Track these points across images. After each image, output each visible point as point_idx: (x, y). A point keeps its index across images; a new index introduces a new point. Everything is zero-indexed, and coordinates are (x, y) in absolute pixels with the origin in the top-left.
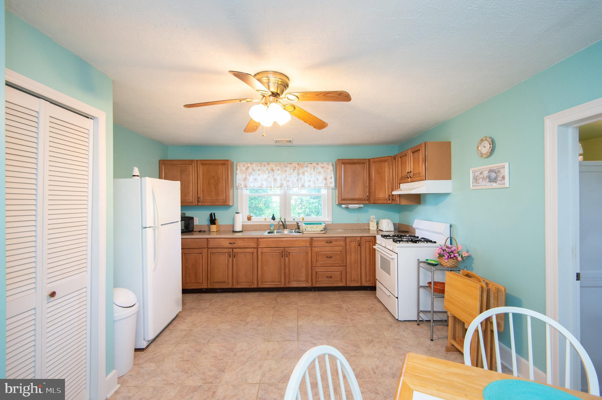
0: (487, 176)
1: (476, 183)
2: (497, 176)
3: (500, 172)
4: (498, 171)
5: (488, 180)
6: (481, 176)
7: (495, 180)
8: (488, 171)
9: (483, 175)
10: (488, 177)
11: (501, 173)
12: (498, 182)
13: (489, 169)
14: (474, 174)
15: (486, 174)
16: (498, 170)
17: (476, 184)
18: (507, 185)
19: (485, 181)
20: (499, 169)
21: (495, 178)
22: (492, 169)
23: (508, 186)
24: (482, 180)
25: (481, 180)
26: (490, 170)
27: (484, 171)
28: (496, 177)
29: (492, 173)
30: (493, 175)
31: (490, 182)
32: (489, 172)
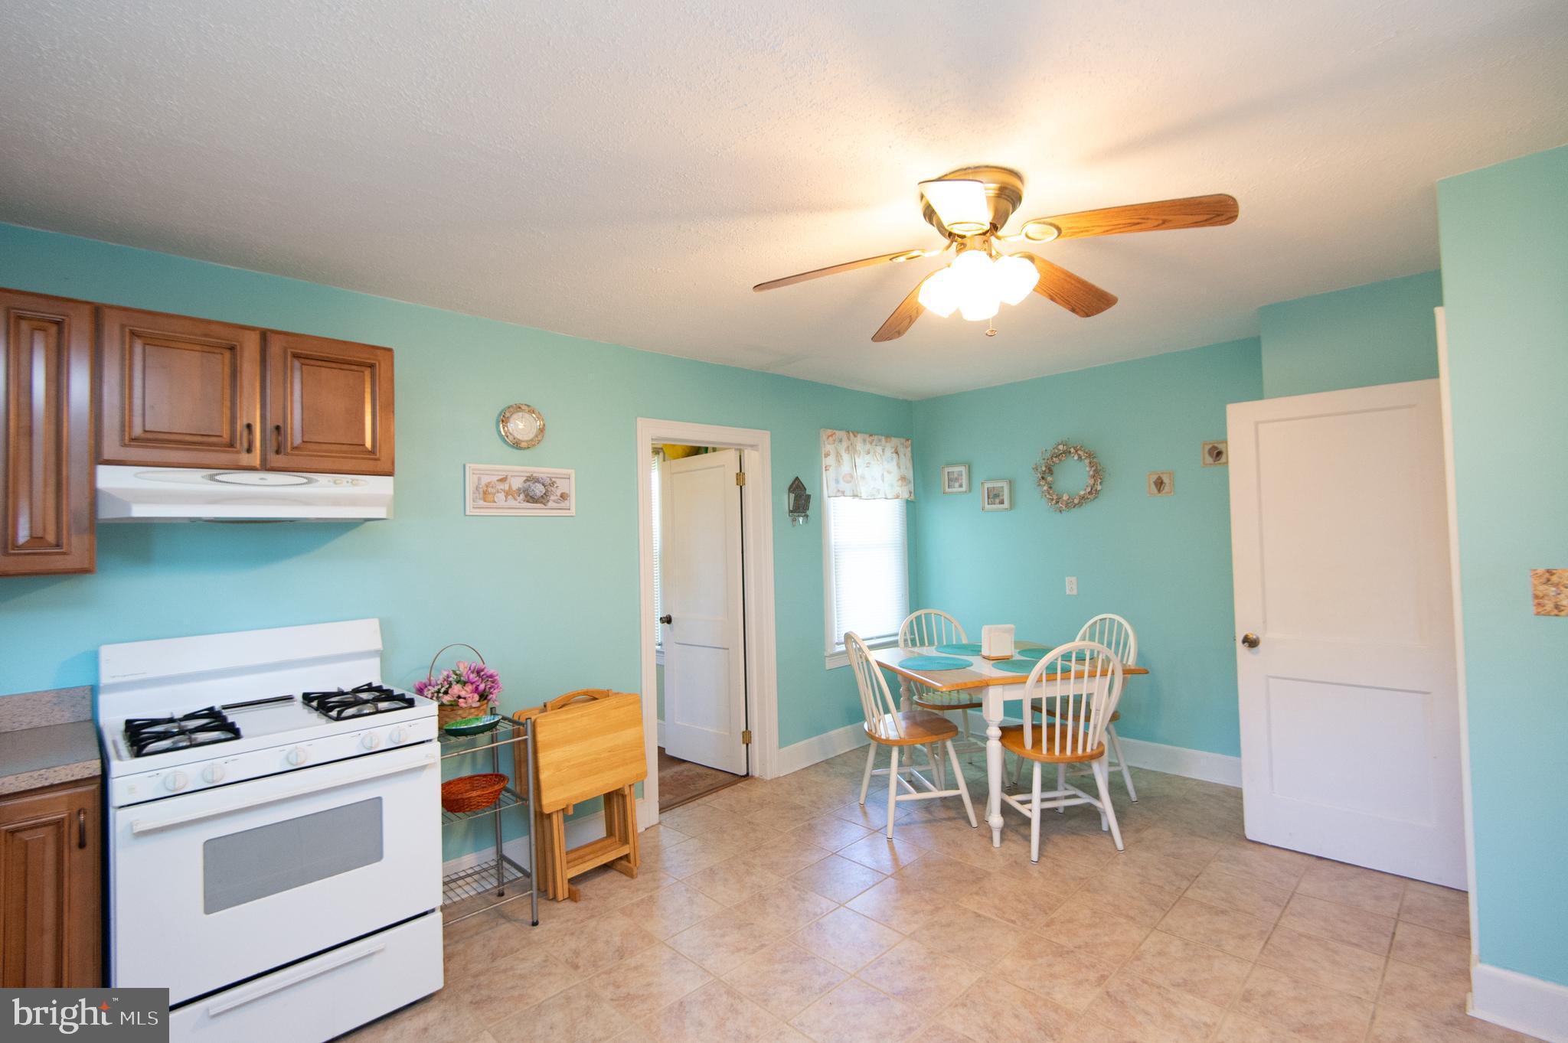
0: (519, 489)
1: (485, 501)
2: (547, 491)
3: (556, 485)
4: (550, 482)
5: (522, 496)
6: (501, 486)
7: (542, 500)
8: (525, 478)
9: (508, 485)
10: (524, 491)
11: (557, 487)
12: (551, 504)
13: (528, 475)
14: (479, 479)
15: (517, 483)
16: (551, 480)
17: (481, 503)
18: (573, 512)
19: (516, 500)
20: (553, 479)
21: (542, 496)
22: (535, 475)
23: (574, 514)
24: (506, 497)
25: (502, 496)
26: (530, 477)
27: (512, 476)
28: (545, 494)
29: (534, 483)
30: (539, 490)
31: (528, 502)
32: (527, 480)
